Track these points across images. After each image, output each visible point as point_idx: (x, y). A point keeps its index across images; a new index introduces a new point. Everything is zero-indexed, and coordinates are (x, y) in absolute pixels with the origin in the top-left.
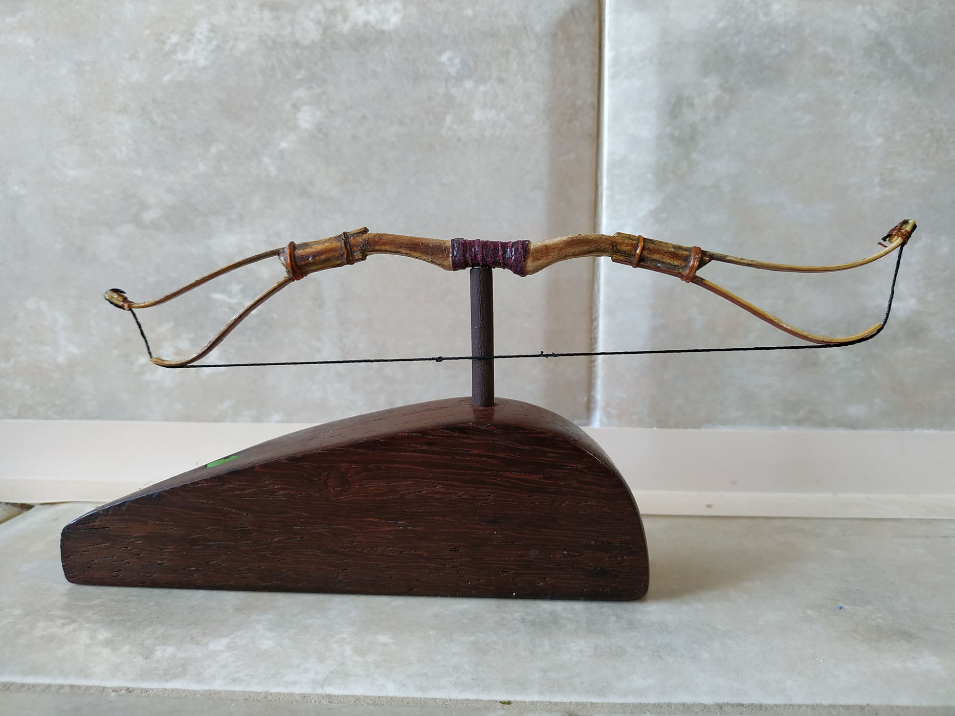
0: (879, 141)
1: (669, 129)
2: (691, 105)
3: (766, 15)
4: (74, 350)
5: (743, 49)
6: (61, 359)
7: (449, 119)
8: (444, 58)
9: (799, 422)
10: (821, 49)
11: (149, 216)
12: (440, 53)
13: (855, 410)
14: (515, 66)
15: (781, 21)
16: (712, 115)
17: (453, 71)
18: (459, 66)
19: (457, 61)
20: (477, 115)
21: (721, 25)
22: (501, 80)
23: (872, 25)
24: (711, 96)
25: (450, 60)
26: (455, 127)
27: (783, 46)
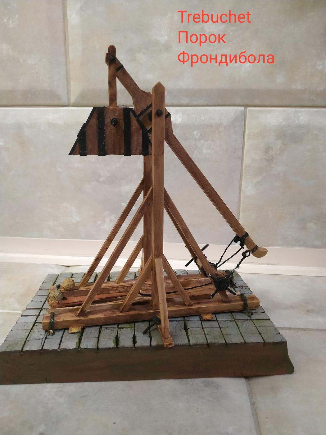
1: (265, 157)
2: (272, 149)
3: (298, 121)
4: (78, 219)
5: (290, 132)
6: (74, 221)
7: (196, 152)
8: (195, 133)
10: (315, 132)
11: (102, 179)
12: (193, 131)
13: (317, 243)
14: (217, 136)
15: (303, 123)
16: (278, 152)
17: (197, 137)
18: (199, 136)
19: (199, 134)
20: (204, 151)
21: (283, 124)
22: (213, 140)
24: (279, 146)
25: (197, 133)
26: (198, 155)
27: (303, 131)
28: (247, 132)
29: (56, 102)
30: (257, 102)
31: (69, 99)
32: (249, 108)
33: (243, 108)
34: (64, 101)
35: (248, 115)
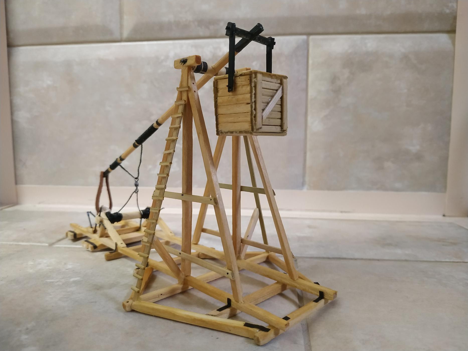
0: (405, 91)
1: (331, 87)
2: (339, 79)
3: (365, 47)
5: (357, 59)
9: (378, 189)
10: (385, 59)
15: (370, 49)
16: (346, 82)
17: (257, 68)
21: (350, 51)
23: (403, 50)
24: (346, 76)
27: (371, 58)
28: (310, 62)
29: (108, 38)
30: (320, 30)
31: (121, 34)
32: (311, 37)
33: (304, 37)
34: (117, 35)
35: (311, 44)
